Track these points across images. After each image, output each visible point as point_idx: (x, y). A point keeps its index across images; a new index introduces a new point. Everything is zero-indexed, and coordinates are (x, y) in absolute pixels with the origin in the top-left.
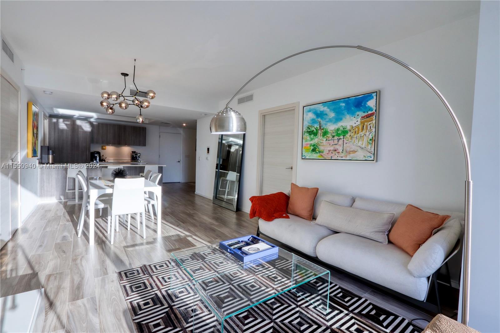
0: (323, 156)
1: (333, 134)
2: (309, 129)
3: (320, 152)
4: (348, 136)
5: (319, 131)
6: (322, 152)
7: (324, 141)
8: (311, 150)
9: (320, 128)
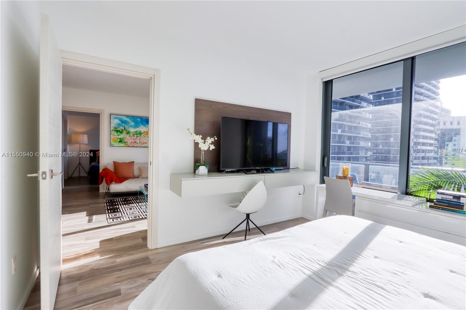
0: (128, 145)
1: (134, 134)
2: (116, 129)
3: (125, 143)
4: (142, 135)
5: (124, 131)
6: (127, 143)
7: (128, 137)
8: (118, 141)
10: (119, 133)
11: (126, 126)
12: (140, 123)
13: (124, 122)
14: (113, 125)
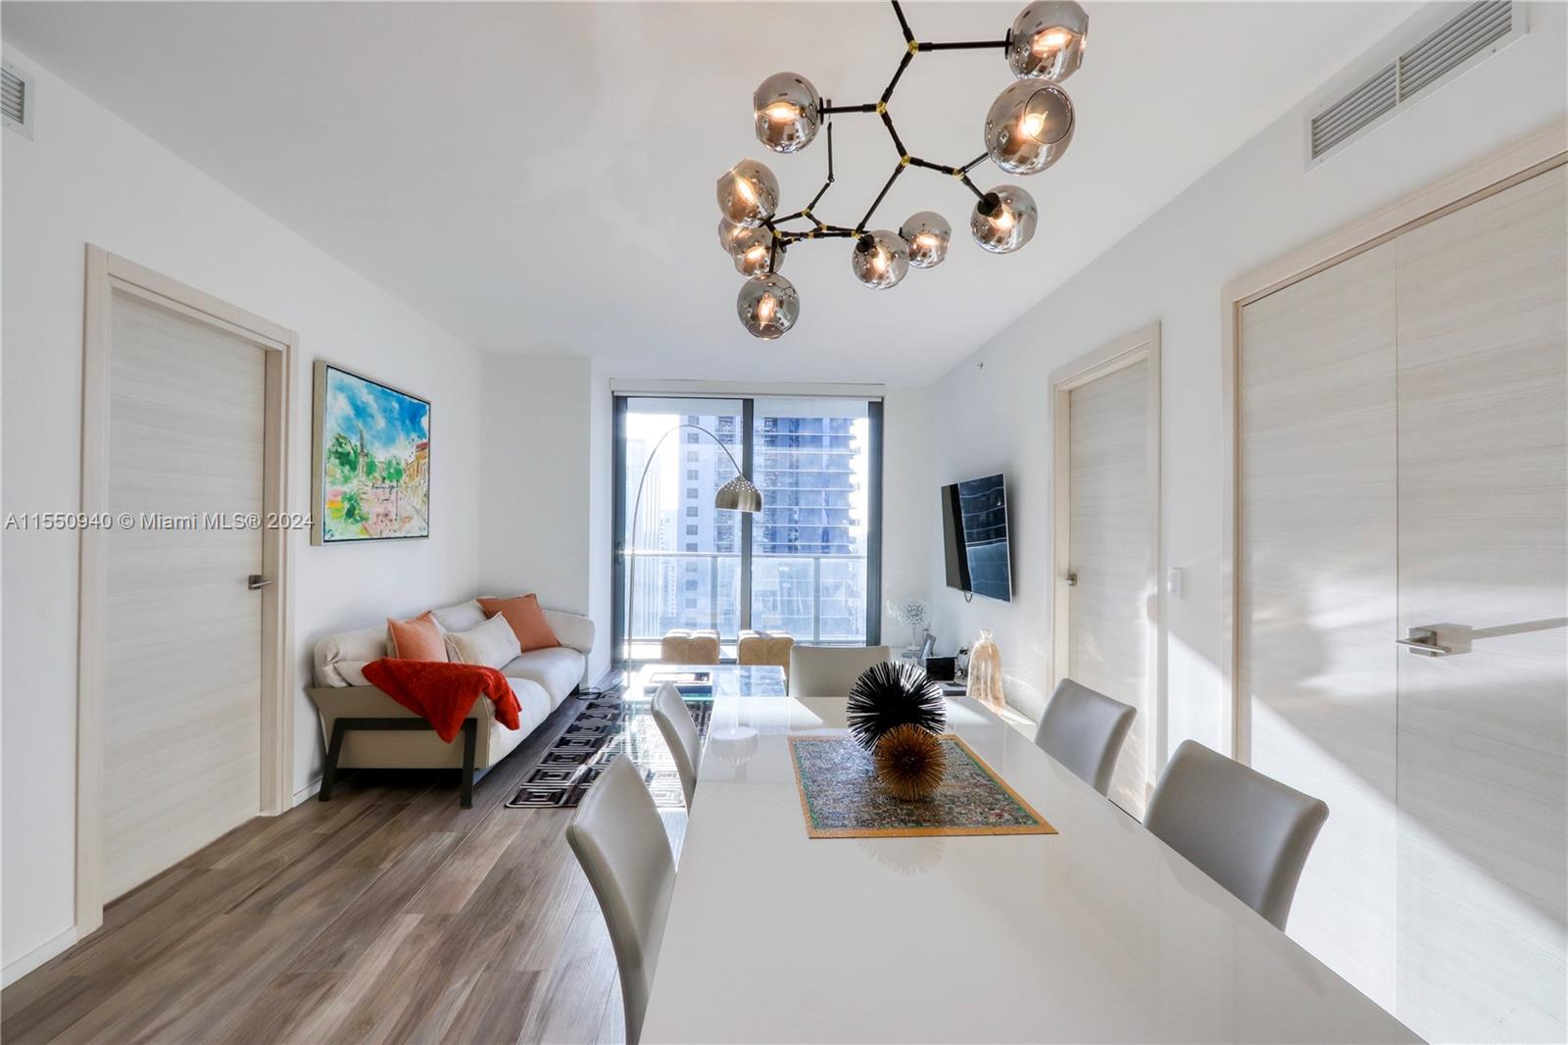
0: (369, 529)
1: (383, 474)
2: (341, 446)
3: (362, 519)
4: (402, 481)
5: (361, 460)
6: (366, 519)
7: (369, 489)
8: (344, 512)
9: (362, 451)
10: (347, 467)
11: (364, 434)
12: (398, 423)
13: (360, 411)
14: (331, 427)
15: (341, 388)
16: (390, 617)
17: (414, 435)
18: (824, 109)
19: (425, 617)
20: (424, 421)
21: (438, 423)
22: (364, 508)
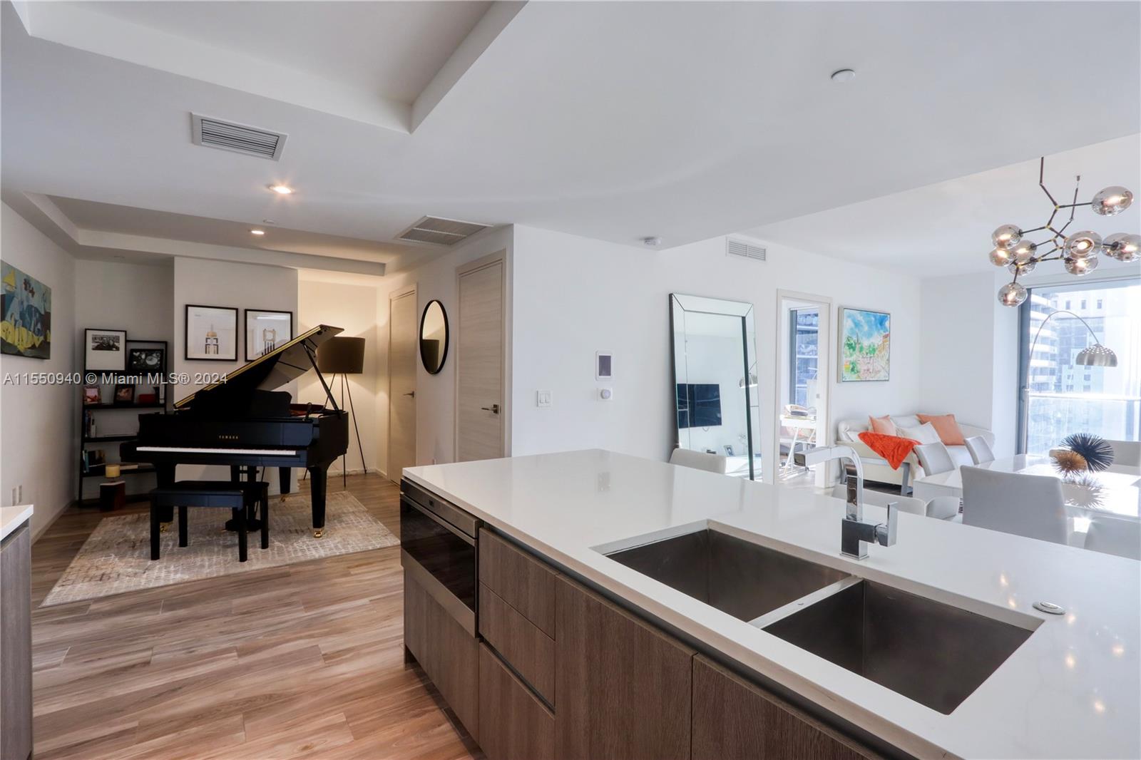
0: (860, 376)
1: (867, 351)
2: (849, 341)
3: (858, 372)
4: (876, 354)
5: (857, 346)
6: (860, 372)
7: (860, 359)
8: (850, 369)
9: (858, 342)
10: (851, 350)
11: (859, 335)
12: (874, 327)
13: (857, 324)
14: (845, 333)
15: (849, 316)
16: (872, 416)
17: (882, 331)
18: (1020, 233)
19: (886, 417)
20: (887, 324)
21: (893, 324)
22: (858, 367)
